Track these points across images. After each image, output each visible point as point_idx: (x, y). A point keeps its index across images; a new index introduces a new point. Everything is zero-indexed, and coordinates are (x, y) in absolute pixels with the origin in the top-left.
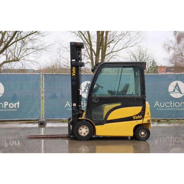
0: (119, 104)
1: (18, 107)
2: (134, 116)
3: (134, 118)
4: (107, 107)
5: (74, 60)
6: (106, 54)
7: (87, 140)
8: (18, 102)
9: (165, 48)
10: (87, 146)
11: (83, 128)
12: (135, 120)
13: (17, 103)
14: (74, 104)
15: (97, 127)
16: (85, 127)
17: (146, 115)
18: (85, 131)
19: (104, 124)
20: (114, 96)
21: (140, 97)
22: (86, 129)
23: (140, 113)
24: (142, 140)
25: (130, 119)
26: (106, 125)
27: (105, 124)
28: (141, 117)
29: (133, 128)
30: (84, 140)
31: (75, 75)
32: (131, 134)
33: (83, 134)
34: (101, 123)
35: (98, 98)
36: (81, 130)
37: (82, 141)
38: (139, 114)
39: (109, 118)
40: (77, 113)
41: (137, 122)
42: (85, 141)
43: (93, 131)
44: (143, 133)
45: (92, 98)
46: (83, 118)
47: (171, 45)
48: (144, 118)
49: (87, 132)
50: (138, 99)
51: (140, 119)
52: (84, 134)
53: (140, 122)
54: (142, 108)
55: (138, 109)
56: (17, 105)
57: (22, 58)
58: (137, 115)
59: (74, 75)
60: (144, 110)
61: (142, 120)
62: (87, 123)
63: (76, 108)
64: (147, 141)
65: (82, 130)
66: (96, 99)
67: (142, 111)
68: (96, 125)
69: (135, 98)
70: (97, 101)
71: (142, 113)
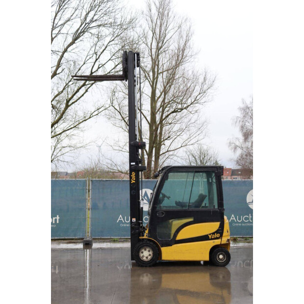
0: (191, 220)
1: (58, 222)
2: (210, 234)
3: (210, 236)
4: (176, 223)
6: (161, 154)
7: (150, 266)
8: (58, 216)
9: (230, 147)
10: (151, 274)
11: (145, 250)
12: (212, 239)
13: (56, 217)
14: (133, 219)
15: (164, 249)
16: (147, 250)
17: (225, 233)
18: (148, 255)
19: (171, 245)
20: (184, 208)
21: (217, 210)
22: (149, 251)
23: (218, 230)
24: (221, 266)
25: (205, 238)
26: (174, 246)
27: (173, 244)
28: (218, 235)
29: (209, 250)
30: (146, 266)
31: (135, 182)
32: (206, 257)
33: (145, 259)
34: (169, 244)
35: (165, 211)
36: (142, 253)
37: (144, 268)
38: (217, 232)
39: (179, 237)
40: (137, 231)
41: (213, 242)
42: (148, 268)
43: (157, 254)
44: (221, 257)
45: (157, 212)
46: (145, 237)
47: (238, 143)
48: (223, 238)
49: (150, 255)
50: (215, 212)
51: (217, 238)
52: (147, 258)
53: (217, 242)
54: (220, 224)
55: (214, 226)
56: (56, 220)
57: (56, 159)
58: (213, 233)
59: (133, 182)
60: (222, 226)
61: (220, 240)
62: (151, 244)
63: (135, 225)
64: (226, 267)
65: (144, 253)
66: (162, 213)
67: (219, 227)
68: (162, 246)
69: (210, 211)
70: (163, 215)
71: (220, 231)
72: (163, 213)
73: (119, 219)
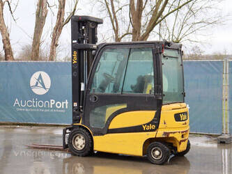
0: (124, 106)
2: (144, 125)
3: (144, 128)
12: (146, 131)
15: (96, 138)
17: (161, 125)
19: (103, 135)
21: (153, 96)
23: (153, 120)
25: (138, 129)
26: (107, 136)
27: (105, 134)
29: (143, 143)
34: (100, 133)
38: (151, 123)
42: (81, 157)
43: (90, 143)
51: (152, 130)
53: (152, 135)
54: (156, 113)
58: (148, 124)
60: (158, 116)
61: (155, 133)
67: (155, 117)
68: (94, 135)
70: (96, 100)
71: (156, 122)
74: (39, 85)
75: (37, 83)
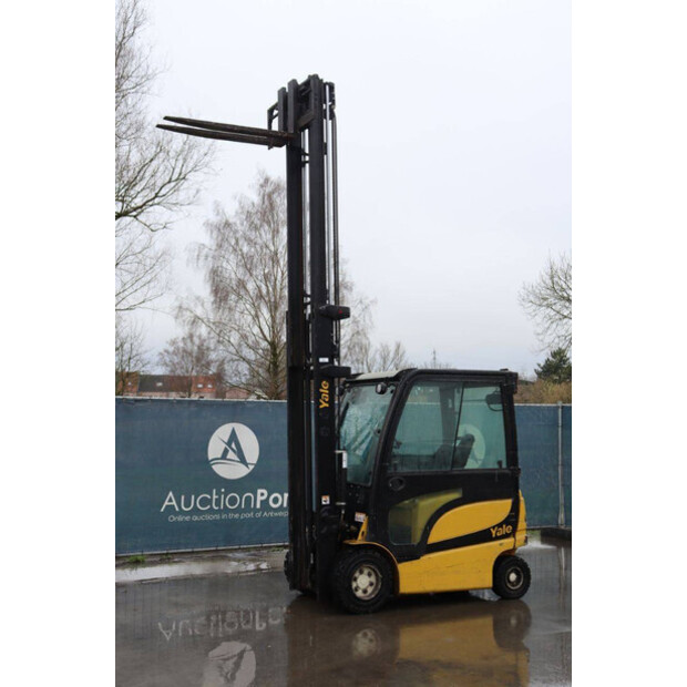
0: (456, 495)
2: (494, 527)
3: (494, 532)
4: (428, 504)
5: (326, 360)
7: (374, 612)
11: (361, 572)
12: (497, 538)
15: (404, 569)
16: (366, 571)
17: (522, 524)
18: (368, 584)
19: (418, 558)
20: (444, 469)
21: (507, 471)
22: (369, 575)
23: (509, 517)
24: (514, 598)
25: (483, 537)
26: (425, 558)
27: (422, 555)
28: (507, 529)
29: (492, 563)
30: (367, 613)
31: (327, 405)
32: (488, 581)
33: (359, 594)
34: (413, 554)
35: (405, 477)
36: (355, 579)
38: (506, 522)
39: (434, 538)
41: (501, 544)
43: (389, 579)
44: (513, 577)
45: (388, 478)
46: (360, 540)
48: (518, 534)
49: (371, 584)
50: (502, 476)
51: (507, 536)
52: (365, 591)
53: (507, 544)
54: (513, 503)
55: (501, 508)
58: (500, 525)
59: (324, 405)
60: (515, 508)
61: (512, 539)
62: (375, 557)
63: (330, 511)
64: (524, 599)
65: (359, 581)
66: (399, 480)
67: (511, 511)
68: (400, 561)
69: (494, 475)
70: (401, 488)
71: (513, 519)
72: (401, 482)
73: (166, 503)
74: (231, 455)
75: (226, 452)
